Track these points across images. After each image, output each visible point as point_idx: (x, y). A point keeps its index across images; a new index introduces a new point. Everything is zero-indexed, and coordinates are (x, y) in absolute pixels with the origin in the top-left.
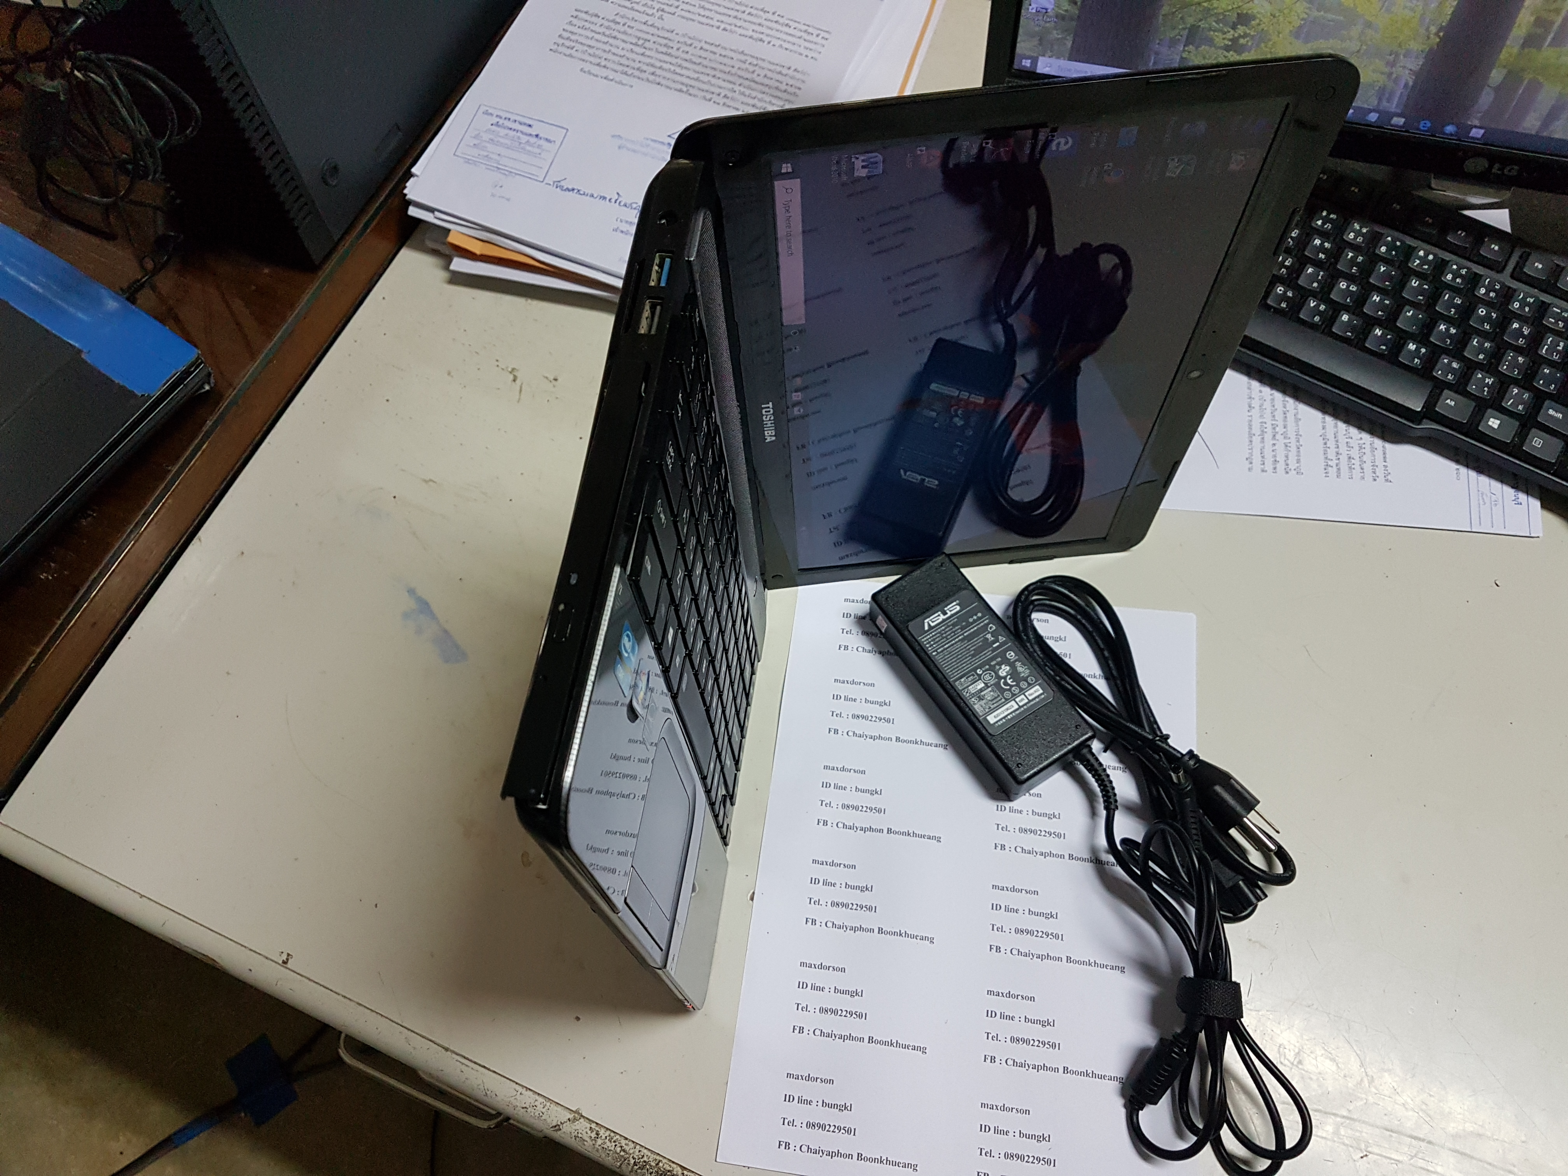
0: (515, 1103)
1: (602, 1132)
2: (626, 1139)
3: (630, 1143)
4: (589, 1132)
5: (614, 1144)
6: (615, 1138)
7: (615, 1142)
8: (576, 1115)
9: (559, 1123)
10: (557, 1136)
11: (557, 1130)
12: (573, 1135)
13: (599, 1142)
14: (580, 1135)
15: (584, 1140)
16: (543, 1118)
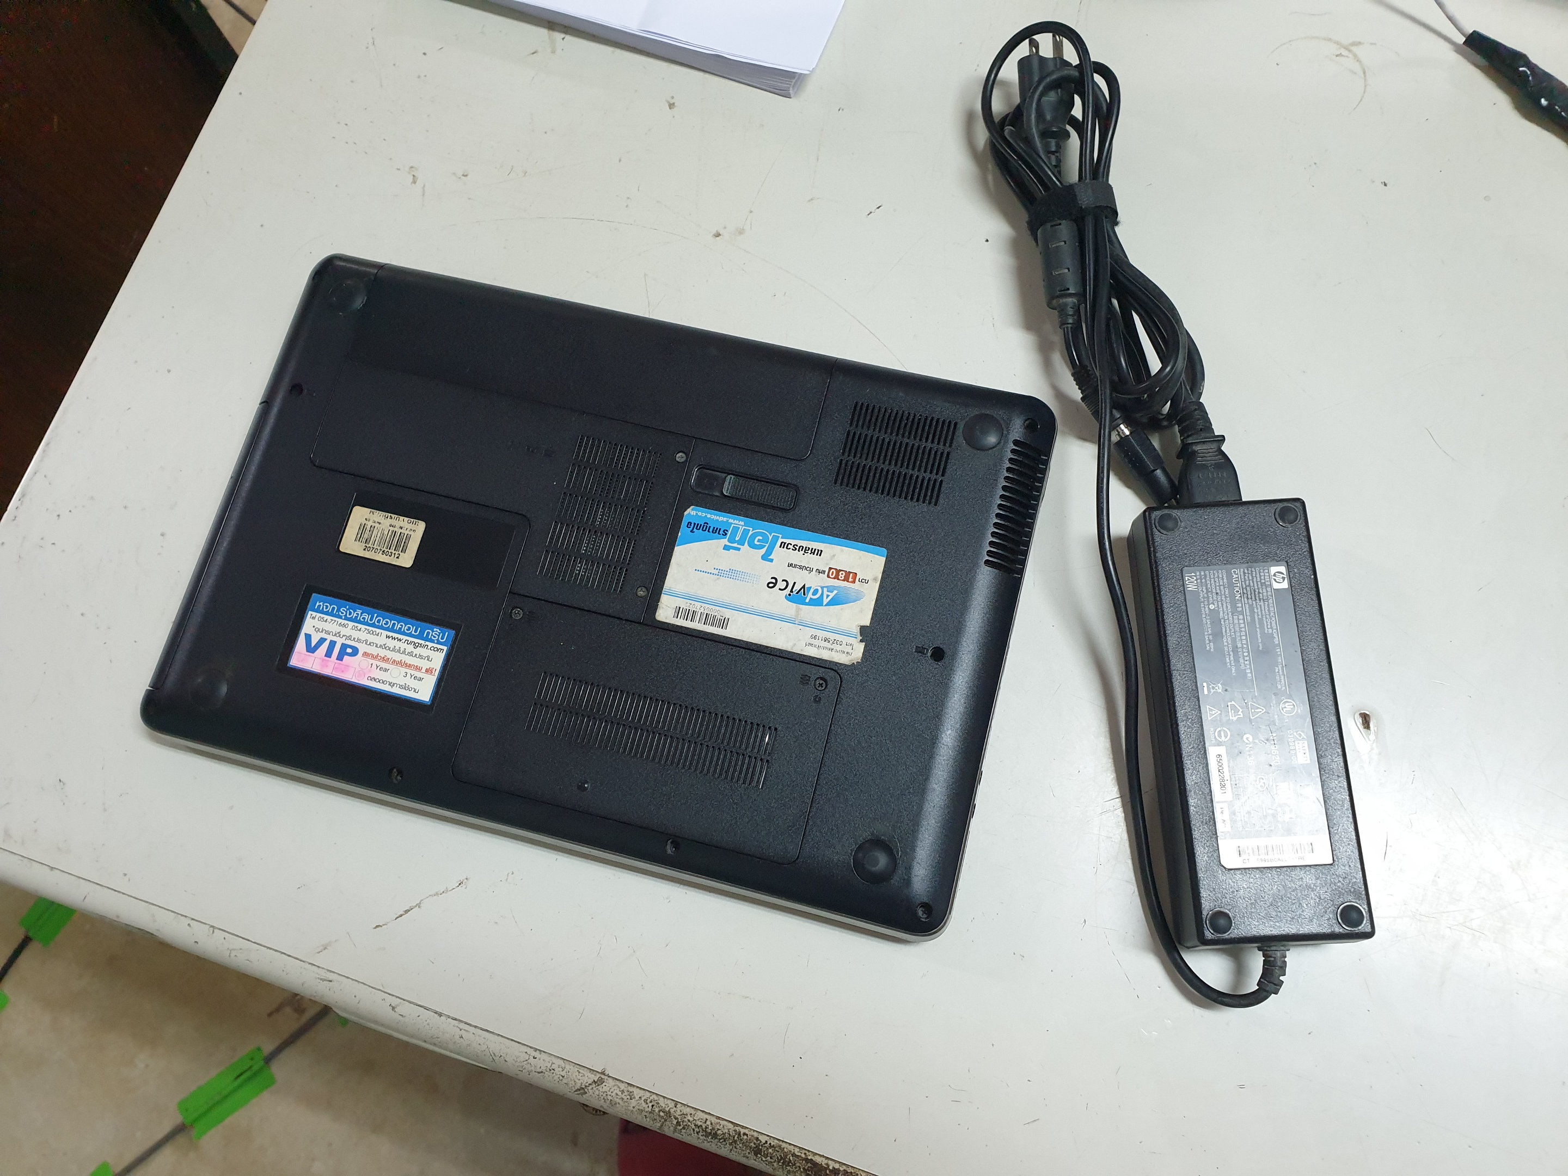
0: (528, 1067)
1: (636, 1091)
2: (664, 1097)
3: (669, 1102)
4: (620, 1093)
5: (650, 1105)
6: (651, 1098)
7: (651, 1102)
8: (603, 1076)
9: (584, 1087)
10: (583, 1099)
11: (582, 1094)
12: (602, 1097)
13: (633, 1103)
14: (610, 1098)
15: (616, 1104)
16: (565, 1081)
